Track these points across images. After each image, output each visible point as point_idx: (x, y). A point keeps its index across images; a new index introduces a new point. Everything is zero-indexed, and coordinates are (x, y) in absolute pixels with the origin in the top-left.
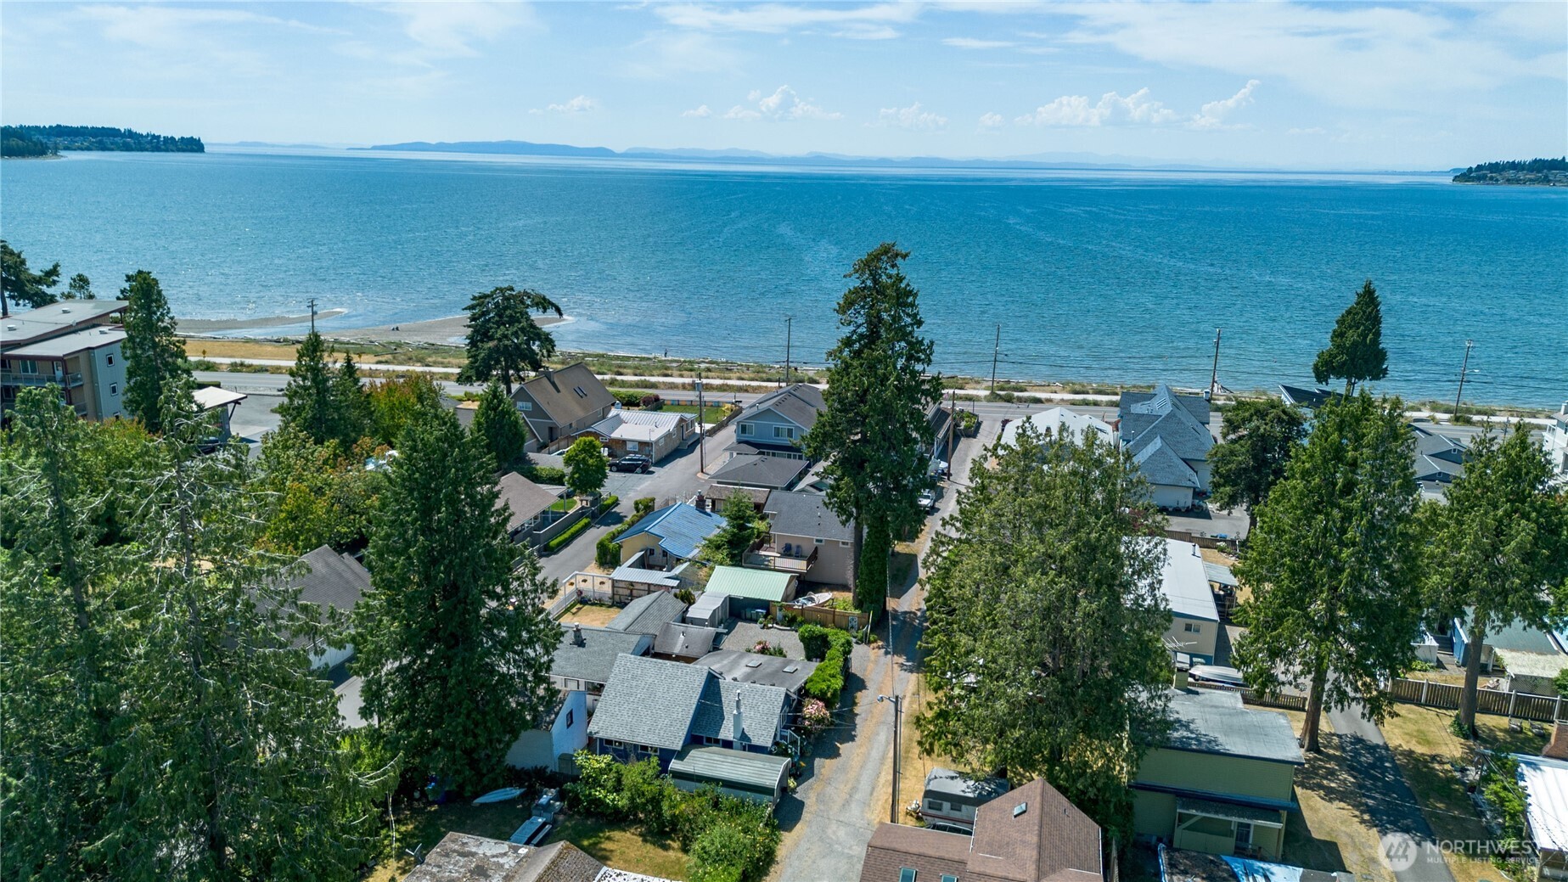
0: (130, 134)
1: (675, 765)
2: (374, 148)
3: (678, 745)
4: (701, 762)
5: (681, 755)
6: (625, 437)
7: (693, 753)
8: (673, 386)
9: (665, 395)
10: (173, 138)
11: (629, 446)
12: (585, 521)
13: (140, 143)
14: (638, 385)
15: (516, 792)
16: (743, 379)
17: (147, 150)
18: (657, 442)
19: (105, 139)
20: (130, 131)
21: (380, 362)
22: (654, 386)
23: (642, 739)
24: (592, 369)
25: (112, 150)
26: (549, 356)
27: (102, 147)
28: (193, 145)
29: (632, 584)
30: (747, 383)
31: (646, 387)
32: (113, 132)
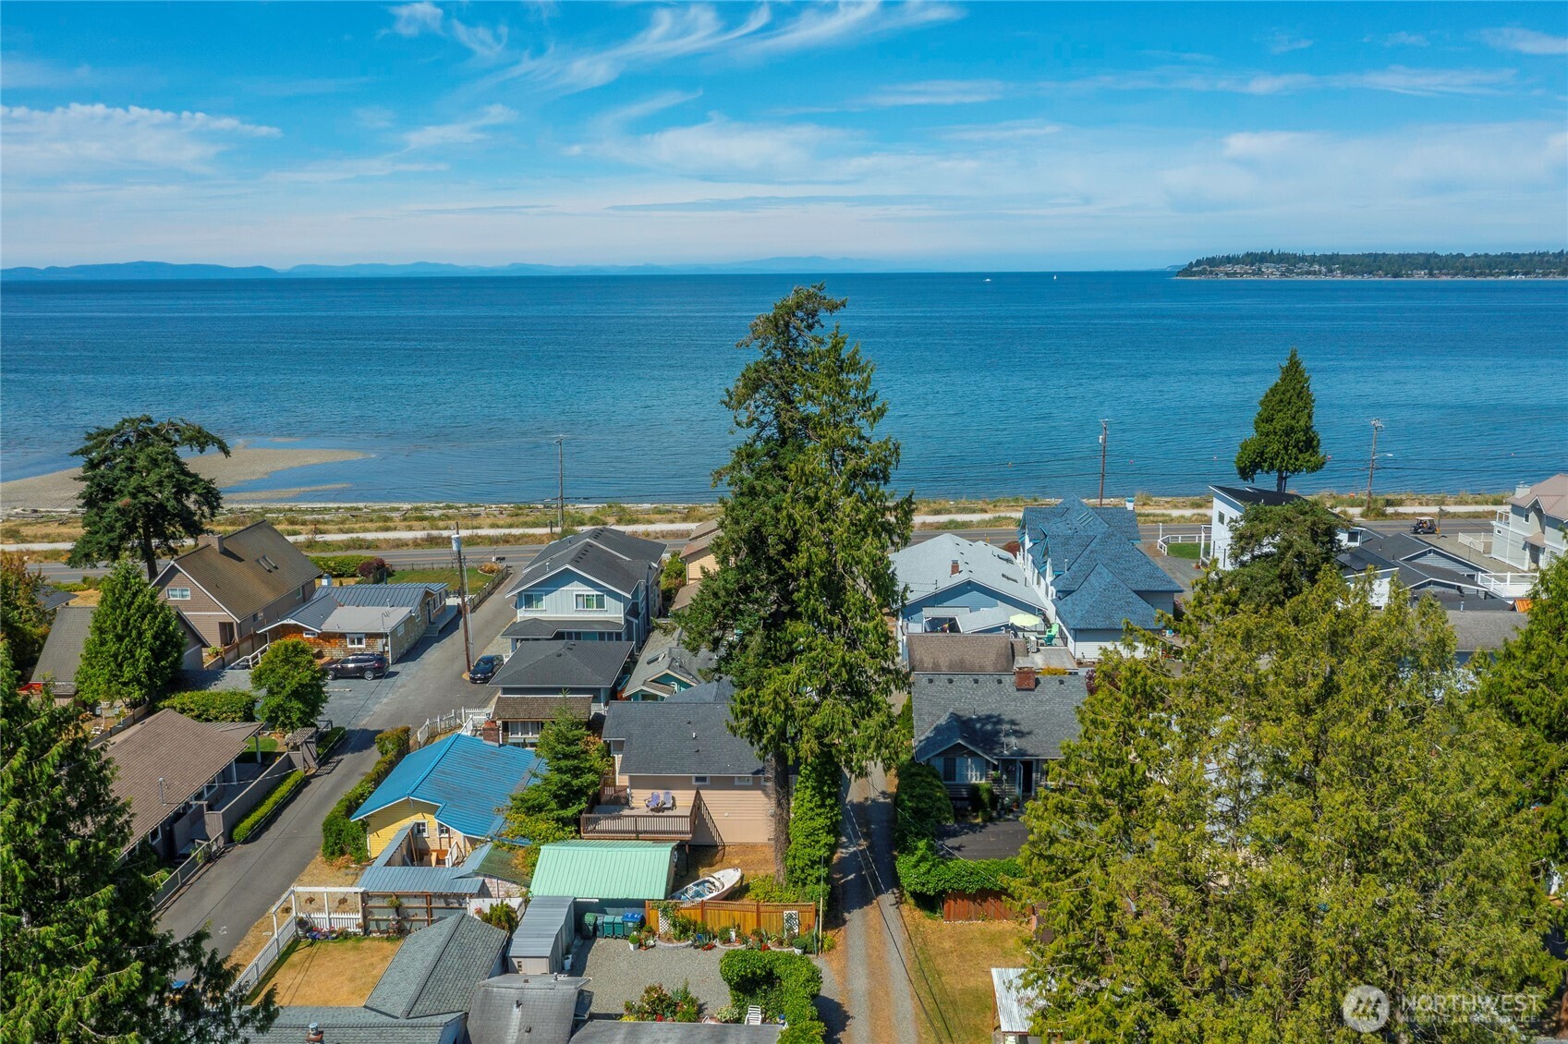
6: (343, 628)
8: (400, 544)
9: (390, 557)
11: (351, 642)
14: (348, 546)
16: (498, 527)
18: (393, 631)
22: (370, 545)
24: (279, 527)
26: (213, 515)
30: (507, 531)
31: (361, 547)
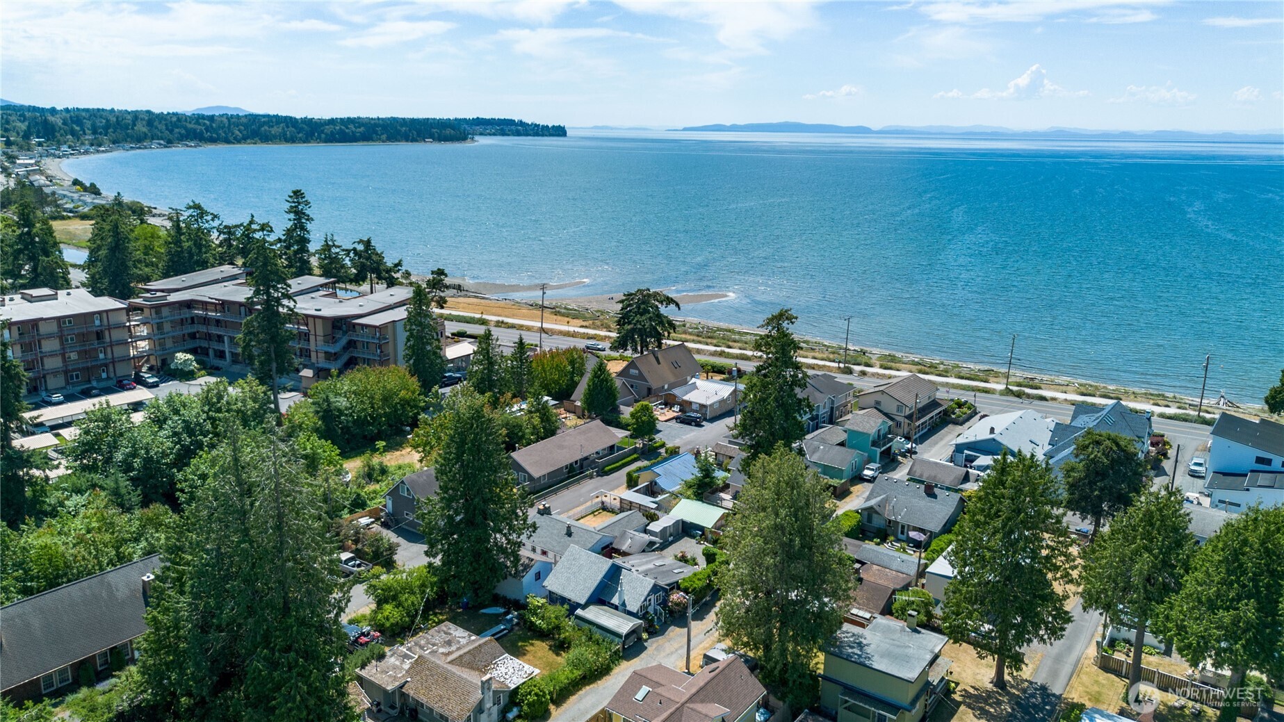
0: (521, 123)
1: (579, 612)
2: (685, 129)
3: (583, 602)
4: (593, 613)
5: (584, 607)
6: (692, 400)
7: (591, 607)
10: (547, 126)
11: (694, 407)
12: (635, 456)
13: (526, 130)
15: (502, 610)
17: (530, 135)
18: (711, 405)
19: (505, 127)
20: (521, 121)
21: (582, 327)
23: (567, 594)
25: (508, 135)
27: (503, 134)
28: (560, 131)
29: (631, 502)
31: (742, 359)
32: (510, 122)
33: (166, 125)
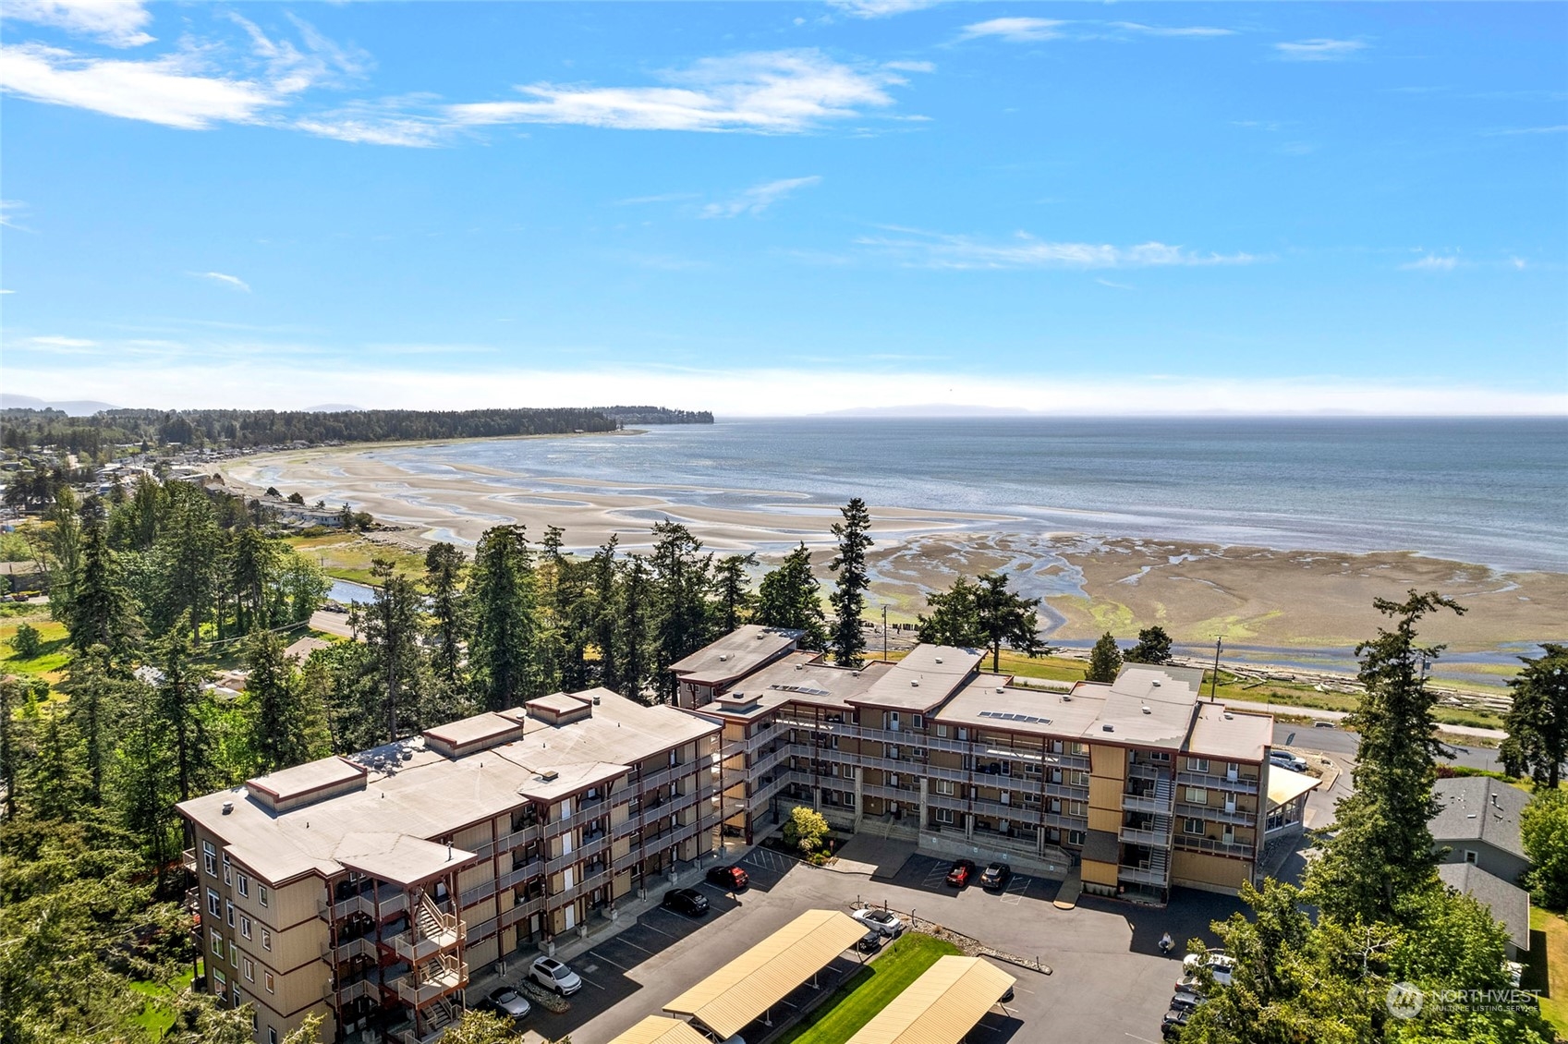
0: (664, 411)
17: (674, 423)
28: (706, 418)
32: (652, 410)
33: (305, 423)
